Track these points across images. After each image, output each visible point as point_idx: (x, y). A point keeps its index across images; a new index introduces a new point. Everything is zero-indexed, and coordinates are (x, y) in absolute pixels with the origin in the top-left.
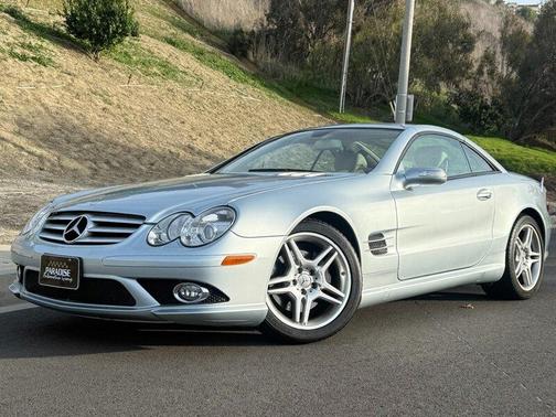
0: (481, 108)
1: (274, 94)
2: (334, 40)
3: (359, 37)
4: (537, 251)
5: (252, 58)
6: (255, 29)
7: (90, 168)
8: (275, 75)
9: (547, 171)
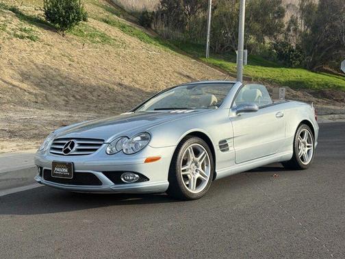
0: (290, 51)
1: (168, 49)
2: (201, 15)
3: (216, 12)
4: (311, 143)
5: (154, 28)
6: (155, 10)
7: (64, 100)
8: (168, 37)
9: (329, 87)
